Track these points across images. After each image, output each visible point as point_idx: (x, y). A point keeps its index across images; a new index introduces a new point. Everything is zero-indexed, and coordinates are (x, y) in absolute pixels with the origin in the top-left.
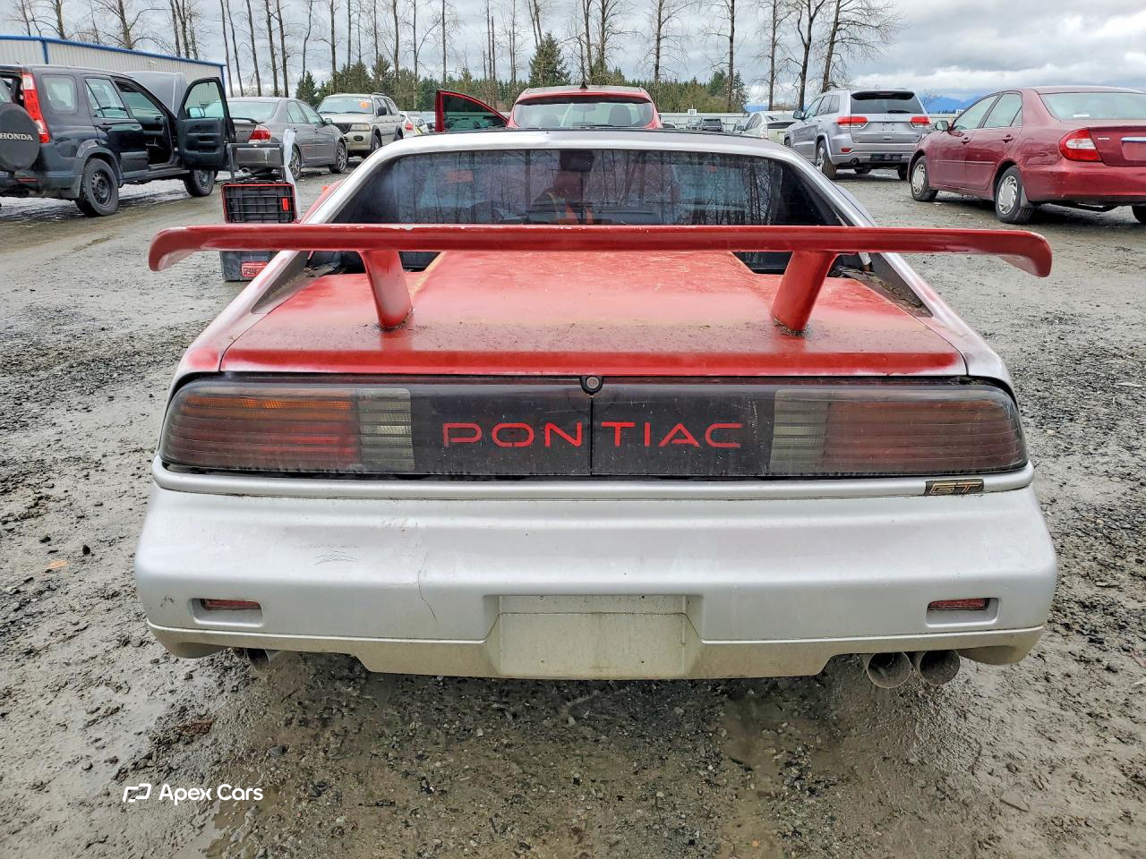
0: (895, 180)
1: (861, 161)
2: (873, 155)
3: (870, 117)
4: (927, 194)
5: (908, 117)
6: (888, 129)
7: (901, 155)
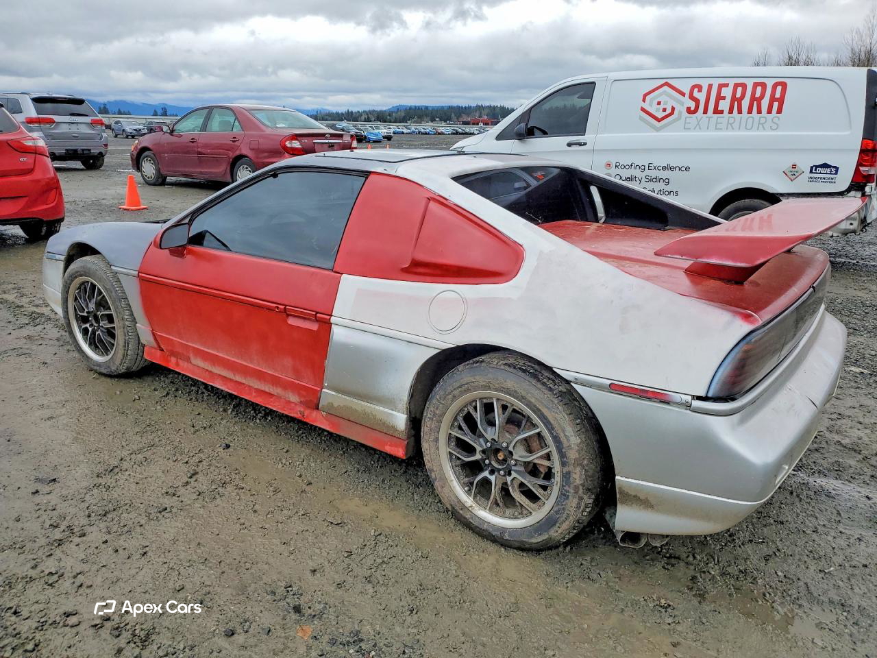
0: (82, 170)
1: (57, 154)
2: (67, 150)
3: (57, 118)
4: (160, 180)
5: (88, 119)
6: (74, 128)
7: (90, 150)
